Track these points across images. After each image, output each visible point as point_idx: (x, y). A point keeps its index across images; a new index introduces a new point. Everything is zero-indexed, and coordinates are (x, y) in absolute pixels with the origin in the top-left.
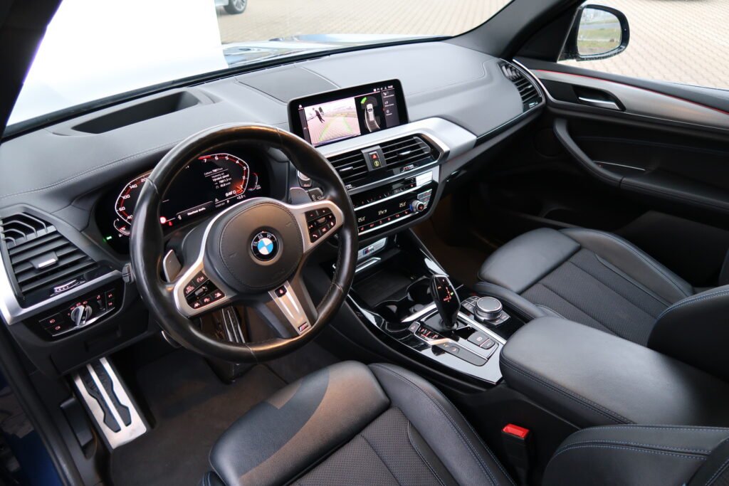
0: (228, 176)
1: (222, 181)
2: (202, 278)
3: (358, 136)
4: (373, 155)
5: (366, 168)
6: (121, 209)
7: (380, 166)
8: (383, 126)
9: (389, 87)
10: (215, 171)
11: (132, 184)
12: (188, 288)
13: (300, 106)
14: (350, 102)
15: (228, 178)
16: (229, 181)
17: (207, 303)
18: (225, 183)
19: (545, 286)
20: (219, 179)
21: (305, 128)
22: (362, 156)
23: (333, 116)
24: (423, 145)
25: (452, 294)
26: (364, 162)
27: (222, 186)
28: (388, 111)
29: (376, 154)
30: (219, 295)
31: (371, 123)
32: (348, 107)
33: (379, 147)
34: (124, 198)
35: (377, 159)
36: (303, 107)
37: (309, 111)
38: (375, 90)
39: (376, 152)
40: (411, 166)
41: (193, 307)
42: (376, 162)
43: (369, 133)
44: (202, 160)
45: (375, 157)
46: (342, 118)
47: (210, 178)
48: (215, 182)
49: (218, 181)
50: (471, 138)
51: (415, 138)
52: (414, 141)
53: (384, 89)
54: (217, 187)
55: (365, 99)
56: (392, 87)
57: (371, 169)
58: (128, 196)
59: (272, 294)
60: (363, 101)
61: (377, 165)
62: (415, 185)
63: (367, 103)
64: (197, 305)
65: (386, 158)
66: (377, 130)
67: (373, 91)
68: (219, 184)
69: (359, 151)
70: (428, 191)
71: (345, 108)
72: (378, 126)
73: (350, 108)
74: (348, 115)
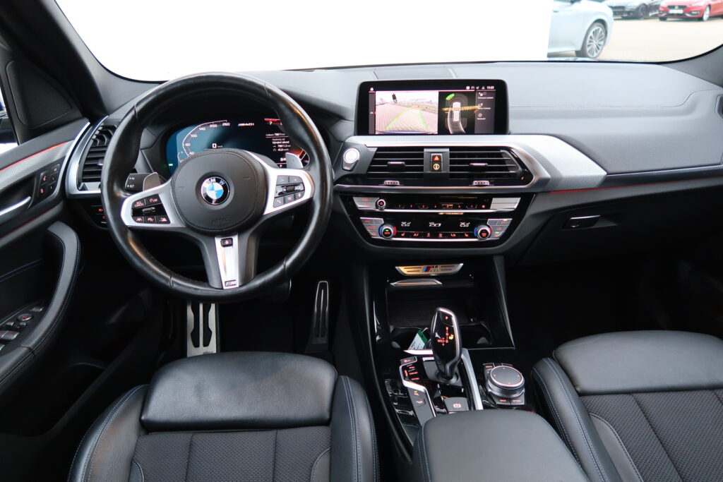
0: (288, 142)
1: (281, 146)
2: (156, 200)
3: (432, 134)
4: (434, 157)
5: (421, 169)
6: (187, 145)
7: (440, 170)
8: (470, 130)
9: (488, 87)
10: (277, 134)
11: (202, 126)
12: (138, 203)
13: (372, 89)
14: (433, 96)
15: (288, 144)
16: (287, 148)
17: (149, 222)
18: (284, 148)
19: (637, 402)
20: (278, 143)
21: (372, 113)
22: (422, 155)
23: (408, 106)
24: (511, 162)
25: (451, 338)
26: (422, 162)
27: (279, 150)
28: (480, 115)
29: (439, 157)
30: (164, 220)
31: (455, 125)
32: (428, 100)
33: (448, 150)
34: (192, 136)
35: (439, 162)
36: (375, 90)
37: (382, 96)
38: (468, 88)
39: (441, 154)
40: (487, 182)
41: (135, 220)
42: (437, 165)
43: (449, 134)
44: (268, 121)
45: (437, 159)
46: (418, 111)
47: (270, 140)
48: (274, 145)
49: (277, 145)
50: (598, 173)
51: (502, 151)
52: (500, 155)
53: (480, 88)
54: (274, 150)
55: (453, 95)
56: (492, 87)
57: (427, 171)
58: (195, 136)
59: (218, 241)
60: (449, 98)
61: (436, 169)
62: (488, 207)
63: (453, 100)
64: (139, 219)
65: (450, 164)
66: (460, 133)
67: (465, 89)
68: (277, 148)
69: (422, 148)
70: (505, 220)
71: (424, 101)
72: (462, 129)
73: (431, 102)
74: (426, 109)
